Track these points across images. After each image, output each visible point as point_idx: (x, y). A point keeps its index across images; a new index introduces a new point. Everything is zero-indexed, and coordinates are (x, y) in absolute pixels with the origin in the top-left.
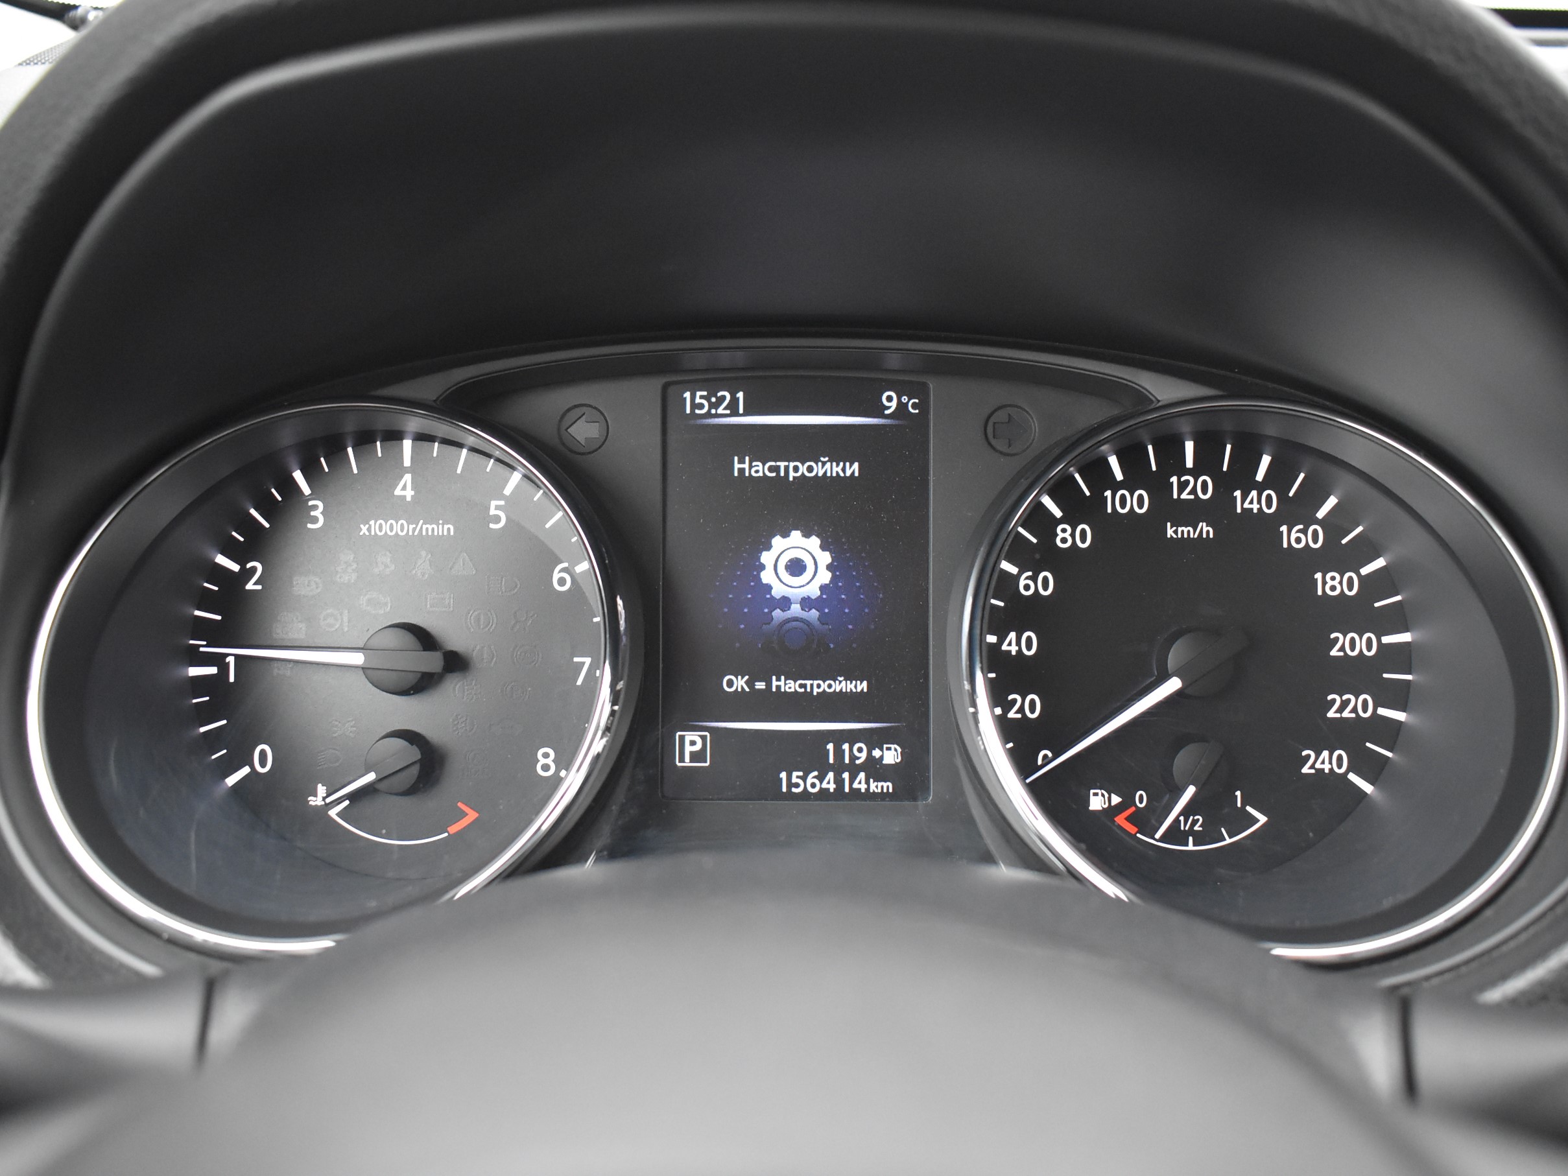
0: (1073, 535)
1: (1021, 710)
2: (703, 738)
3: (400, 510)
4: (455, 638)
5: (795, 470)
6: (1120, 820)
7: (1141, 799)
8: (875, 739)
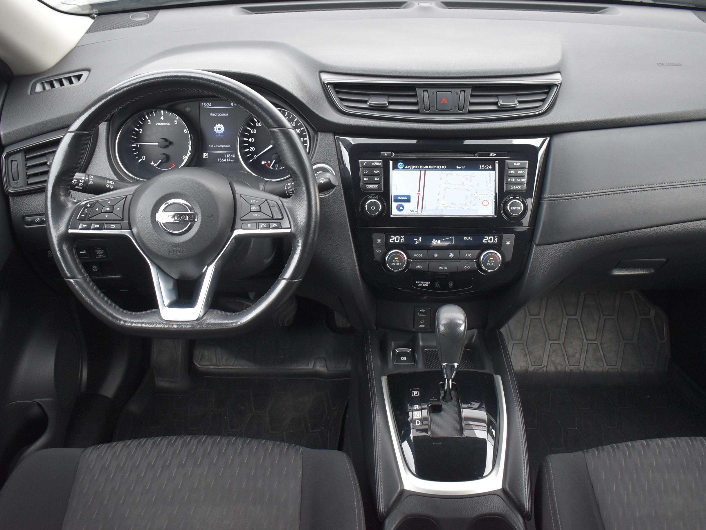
0: (259, 124)
1: (252, 150)
2: (207, 154)
3: (161, 121)
4: (171, 140)
5: (219, 115)
6: (266, 165)
7: (269, 162)
8: (231, 154)
